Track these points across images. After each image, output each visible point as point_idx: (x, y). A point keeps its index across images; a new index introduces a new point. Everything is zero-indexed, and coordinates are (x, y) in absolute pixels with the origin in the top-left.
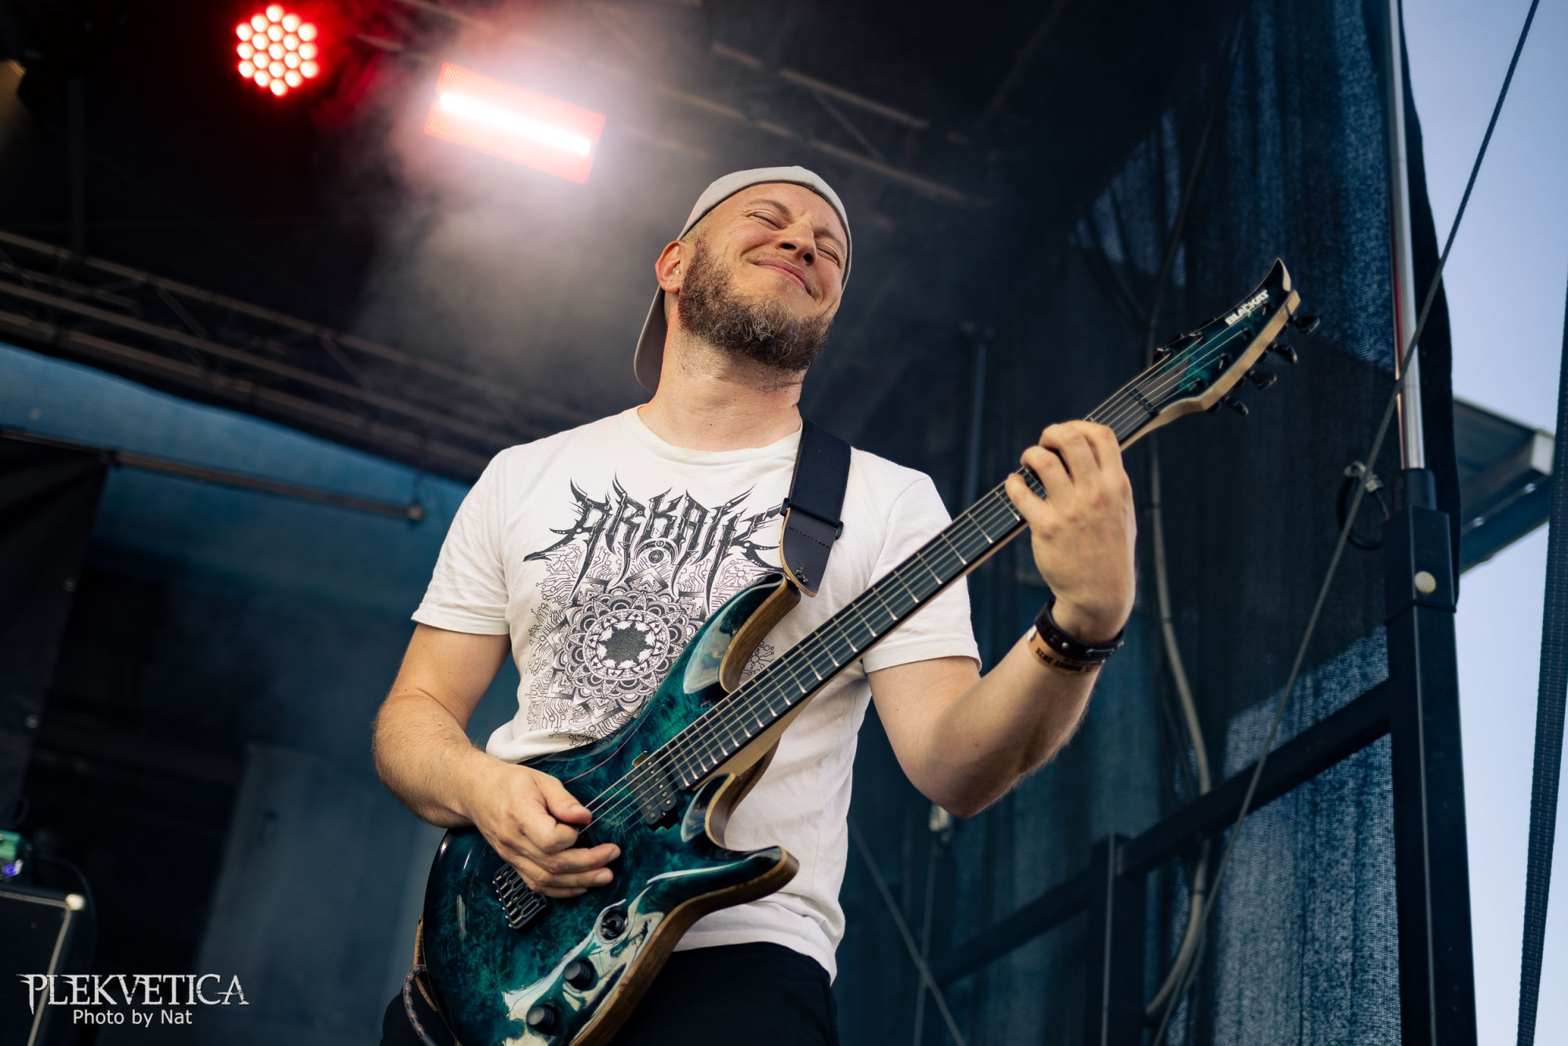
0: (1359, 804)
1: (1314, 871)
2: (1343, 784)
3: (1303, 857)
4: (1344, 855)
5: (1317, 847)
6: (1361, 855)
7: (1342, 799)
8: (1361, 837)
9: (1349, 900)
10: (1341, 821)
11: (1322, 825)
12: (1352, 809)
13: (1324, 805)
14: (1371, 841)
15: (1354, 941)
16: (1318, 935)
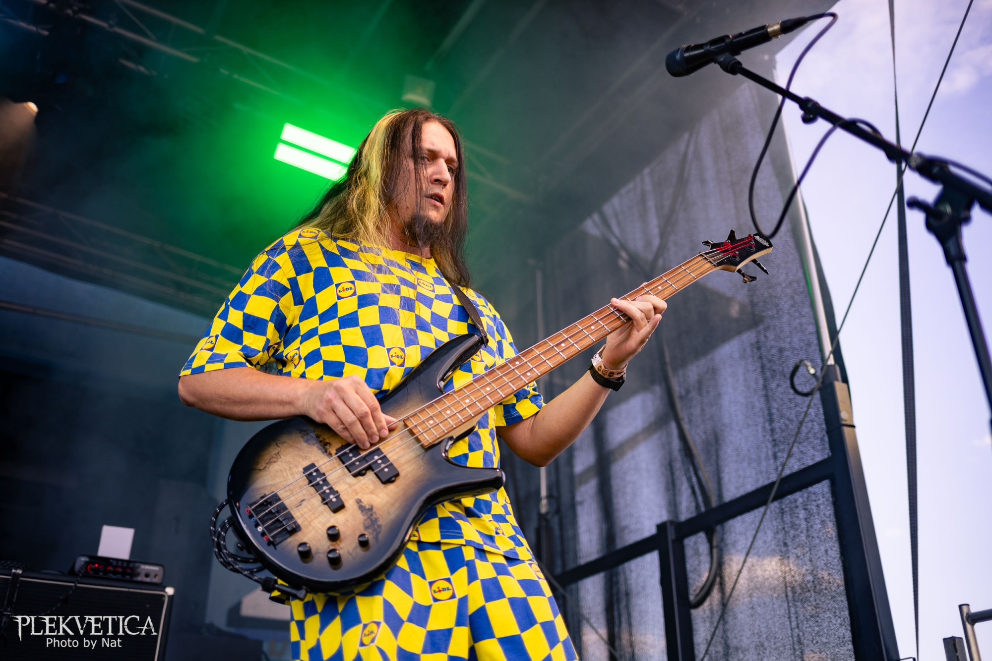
0: (806, 509)
1: (786, 539)
2: (796, 501)
3: (777, 533)
4: (802, 532)
5: (786, 529)
6: (810, 533)
7: (797, 507)
8: (809, 525)
9: (807, 553)
10: (798, 517)
11: (787, 518)
12: (803, 512)
13: (787, 509)
14: (815, 527)
15: (812, 571)
16: (792, 568)
